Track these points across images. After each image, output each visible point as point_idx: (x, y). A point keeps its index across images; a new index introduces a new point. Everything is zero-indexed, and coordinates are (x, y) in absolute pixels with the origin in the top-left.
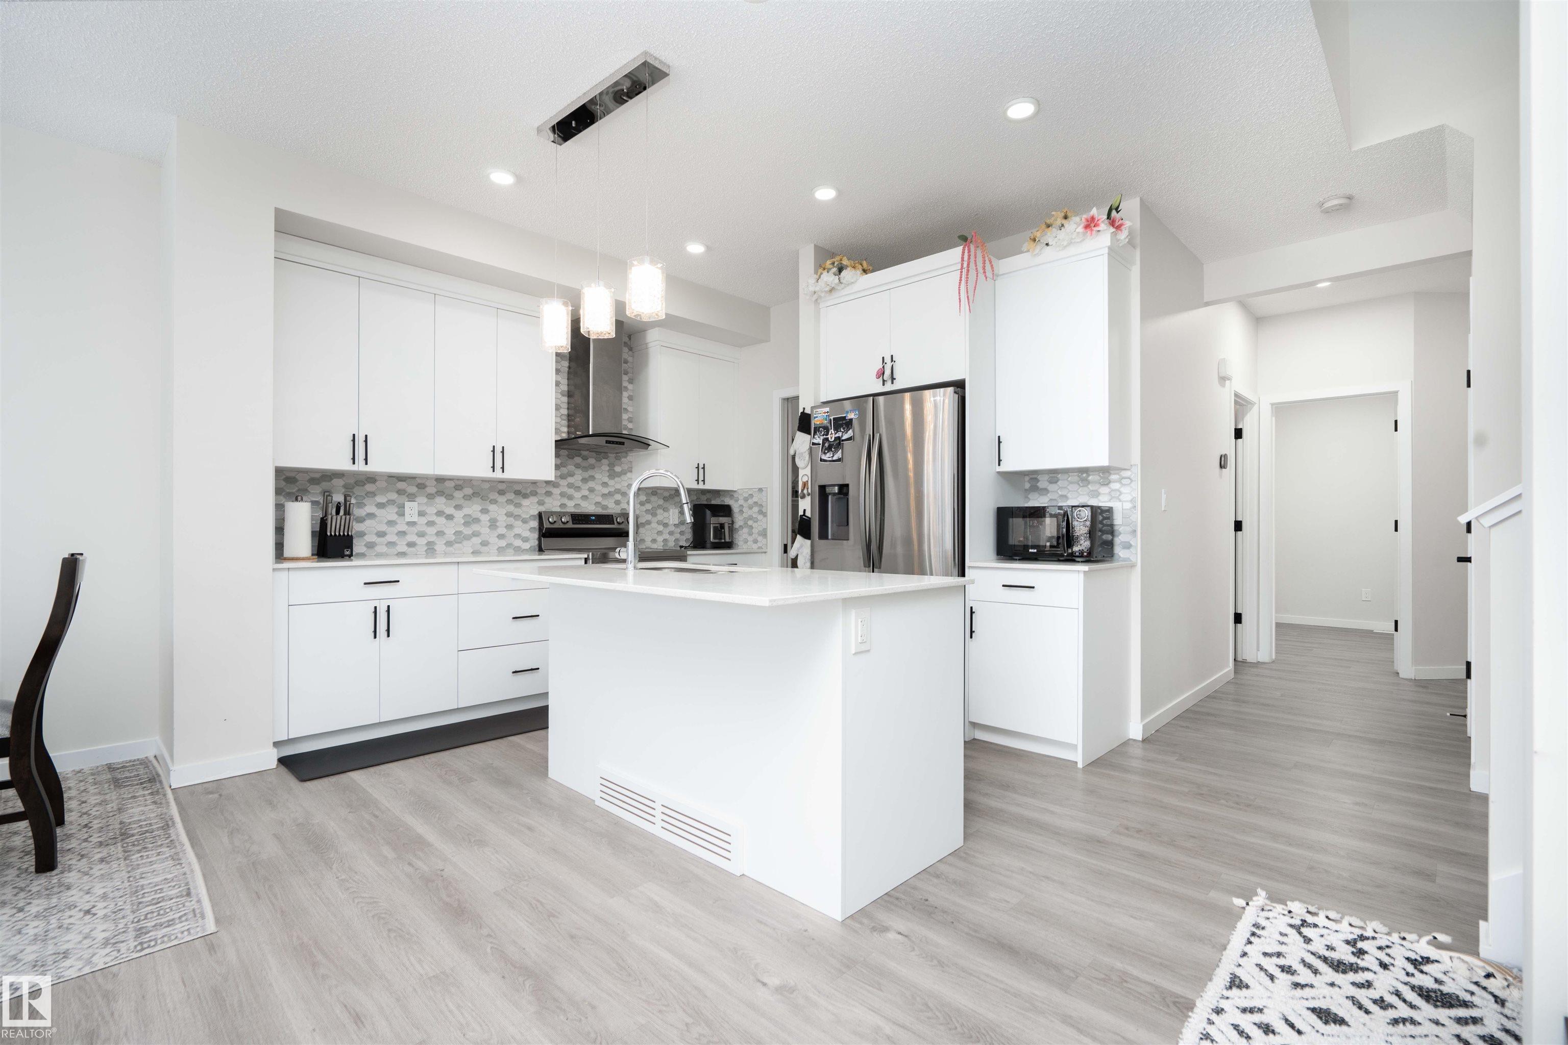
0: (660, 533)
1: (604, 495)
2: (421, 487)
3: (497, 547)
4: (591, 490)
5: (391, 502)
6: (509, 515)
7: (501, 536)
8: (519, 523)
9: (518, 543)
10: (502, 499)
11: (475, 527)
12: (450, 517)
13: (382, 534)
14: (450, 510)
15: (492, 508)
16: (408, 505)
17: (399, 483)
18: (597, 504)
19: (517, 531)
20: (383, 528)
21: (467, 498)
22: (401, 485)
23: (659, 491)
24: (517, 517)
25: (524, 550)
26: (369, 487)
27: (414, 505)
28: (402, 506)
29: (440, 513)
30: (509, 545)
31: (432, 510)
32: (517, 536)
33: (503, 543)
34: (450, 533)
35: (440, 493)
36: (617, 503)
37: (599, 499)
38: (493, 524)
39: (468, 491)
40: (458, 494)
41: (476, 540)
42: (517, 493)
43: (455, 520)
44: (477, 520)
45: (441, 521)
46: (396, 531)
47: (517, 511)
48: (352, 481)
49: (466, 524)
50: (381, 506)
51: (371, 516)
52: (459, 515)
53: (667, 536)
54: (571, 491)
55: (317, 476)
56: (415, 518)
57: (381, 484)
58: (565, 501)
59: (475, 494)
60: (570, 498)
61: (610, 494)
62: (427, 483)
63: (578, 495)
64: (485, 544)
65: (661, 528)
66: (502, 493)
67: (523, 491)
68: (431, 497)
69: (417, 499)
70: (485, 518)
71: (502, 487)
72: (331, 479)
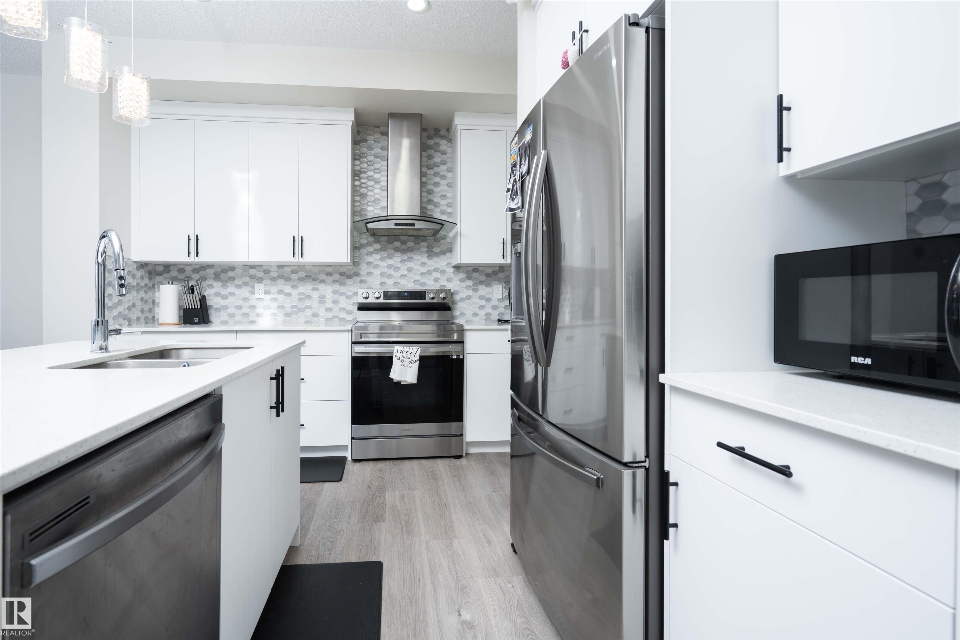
0: (482, 307)
1: (422, 274)
2: (267, 272)
3: (325, 318)
4: (410, 270)
5: (246, 284)
6: (334, 292)
7: (329, 310)
8: (343, 299)
9: (343, 315)
10: (330, 279)
11: (308, 303)
12: (288, 295)
13: (239, 308)
14: (288, 289)
15: (322, 287)
16: (257, 285)
17: (251, 269)
18: (416, 281)
19: (341, 305)
20: (240, 303)
21: (301, 279)
22: (252, 271)
23: (480, 269)
24: (341, 294)
25: (348, 321)
26: (231, 274)
27: (261, 285)
28: (253, 287)
29: (280, 292)
30: (335, 317)
31: (274, 289)
32: (344, 309)
33: (330, 315)
34: (288, 306)
35: (281, 276)
36: (436, 280)
37: (418, 277)
38: (322, 300)
39: (302, 274)
40: (294, 277)
41: (309, 313)
42: (342, 274)
43: (292, 297)
44: (309, 297)
45: (281, 297)
46: (249, 305)
47: (343, 289)
48: (219, 270)
49: (300, 299)
50: (239, 287)
51: (232, 294)
52: (295, 293)
53: (490, 310)
54: (391, 272)
55: (197, 267)
56: (262, 296)
57: (238, 271)
58: (386, 280)
59: (308, 276)
60: (390, 277)
61: (429, 272)
62: (271, 269)
63: (397, 274)
64: (315, 315)
65: (483, 302)
66: (329, 274)
67: (348, 273)
68: (274, 279)
69: (263, 282)
70: (315, 295)
71: (329, 270)
72: (206, 269)
